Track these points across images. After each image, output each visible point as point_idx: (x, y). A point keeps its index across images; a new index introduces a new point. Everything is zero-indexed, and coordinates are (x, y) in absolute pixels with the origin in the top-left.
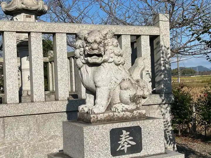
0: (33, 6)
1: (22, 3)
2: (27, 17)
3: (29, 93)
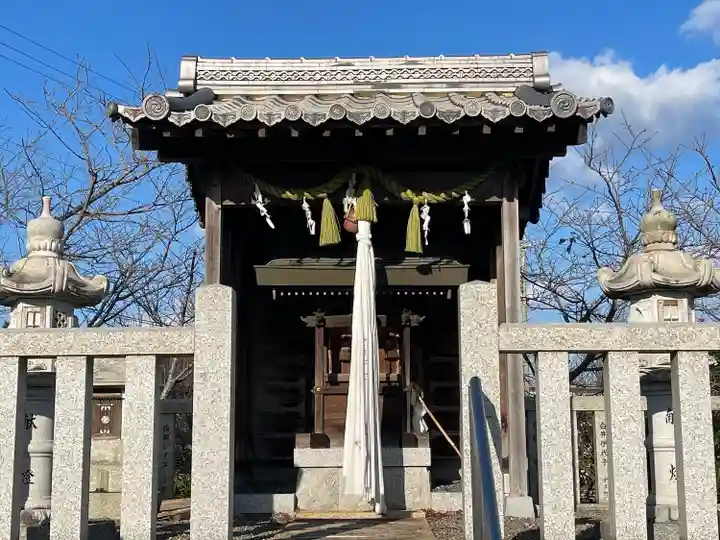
0: (685, 275)
1: (654, 271)
2: (667, 304)
3: (675, 515)
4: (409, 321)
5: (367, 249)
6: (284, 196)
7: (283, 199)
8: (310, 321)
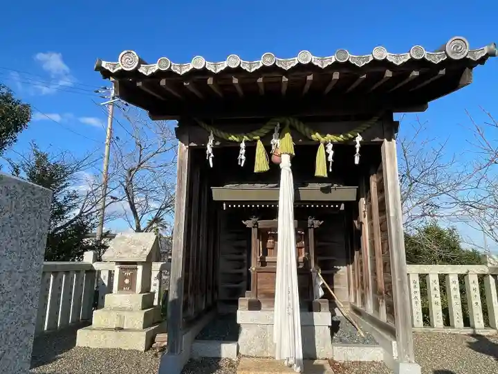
4: (313, 224)
5: (288, 174)
6: (230, 138)
7: (229, 141)
8: (249, 223)
